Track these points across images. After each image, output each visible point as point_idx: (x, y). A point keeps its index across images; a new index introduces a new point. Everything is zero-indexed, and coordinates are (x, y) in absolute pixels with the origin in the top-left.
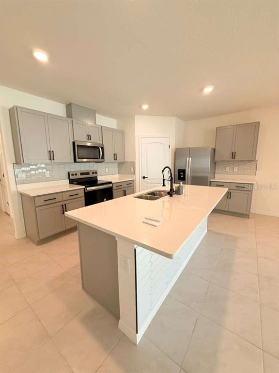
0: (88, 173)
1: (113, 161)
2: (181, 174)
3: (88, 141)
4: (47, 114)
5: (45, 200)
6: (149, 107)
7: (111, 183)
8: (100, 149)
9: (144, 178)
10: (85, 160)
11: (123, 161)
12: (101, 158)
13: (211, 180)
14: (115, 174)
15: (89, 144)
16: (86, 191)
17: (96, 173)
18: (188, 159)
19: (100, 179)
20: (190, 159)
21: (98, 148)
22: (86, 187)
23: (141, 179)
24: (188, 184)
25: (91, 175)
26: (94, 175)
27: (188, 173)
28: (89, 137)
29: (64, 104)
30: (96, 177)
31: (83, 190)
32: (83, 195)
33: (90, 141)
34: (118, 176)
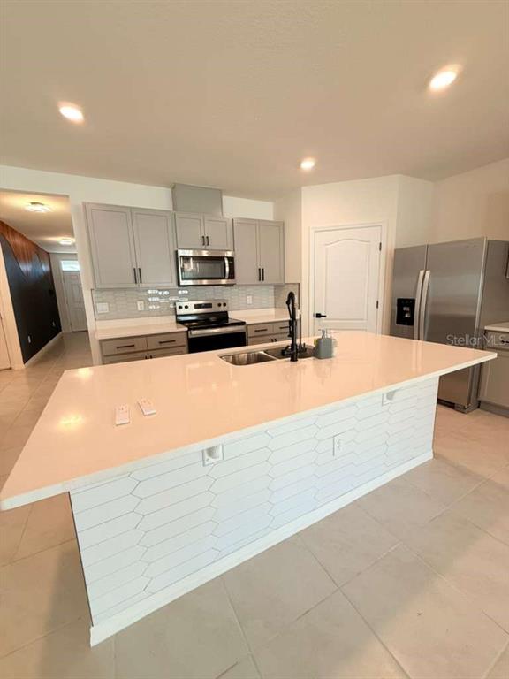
0: (209, 306)
1: (257, 282)
2: (405, 309)
3: (204, 247)
4: (131, 208)
5: (118, 347)
6: (316, 165)
7: (243, 323)
8: (227, 261)
9: (319, 316)
10: (205, 282)
11: (281, 282)
12: (227, 277)
13: (486, 328)
14: (268, 308)
15: (205, 254)
16: (190, 336)
17: (225, 305)
18: (422, 273)
19: (234, 316)
20: (428, 273)
21: (222, 259)
22: (190, 329)
23: (313, 319)
24: (419, 339)
25: (215, 309)
26: (222, 309)
27: (420, 308)
28: (205, 241)
29: (168, 187)
30: (226, 313)
31: (184, 334)
32: (185, 342)
33: (207, 247)
34: (272, 311)
